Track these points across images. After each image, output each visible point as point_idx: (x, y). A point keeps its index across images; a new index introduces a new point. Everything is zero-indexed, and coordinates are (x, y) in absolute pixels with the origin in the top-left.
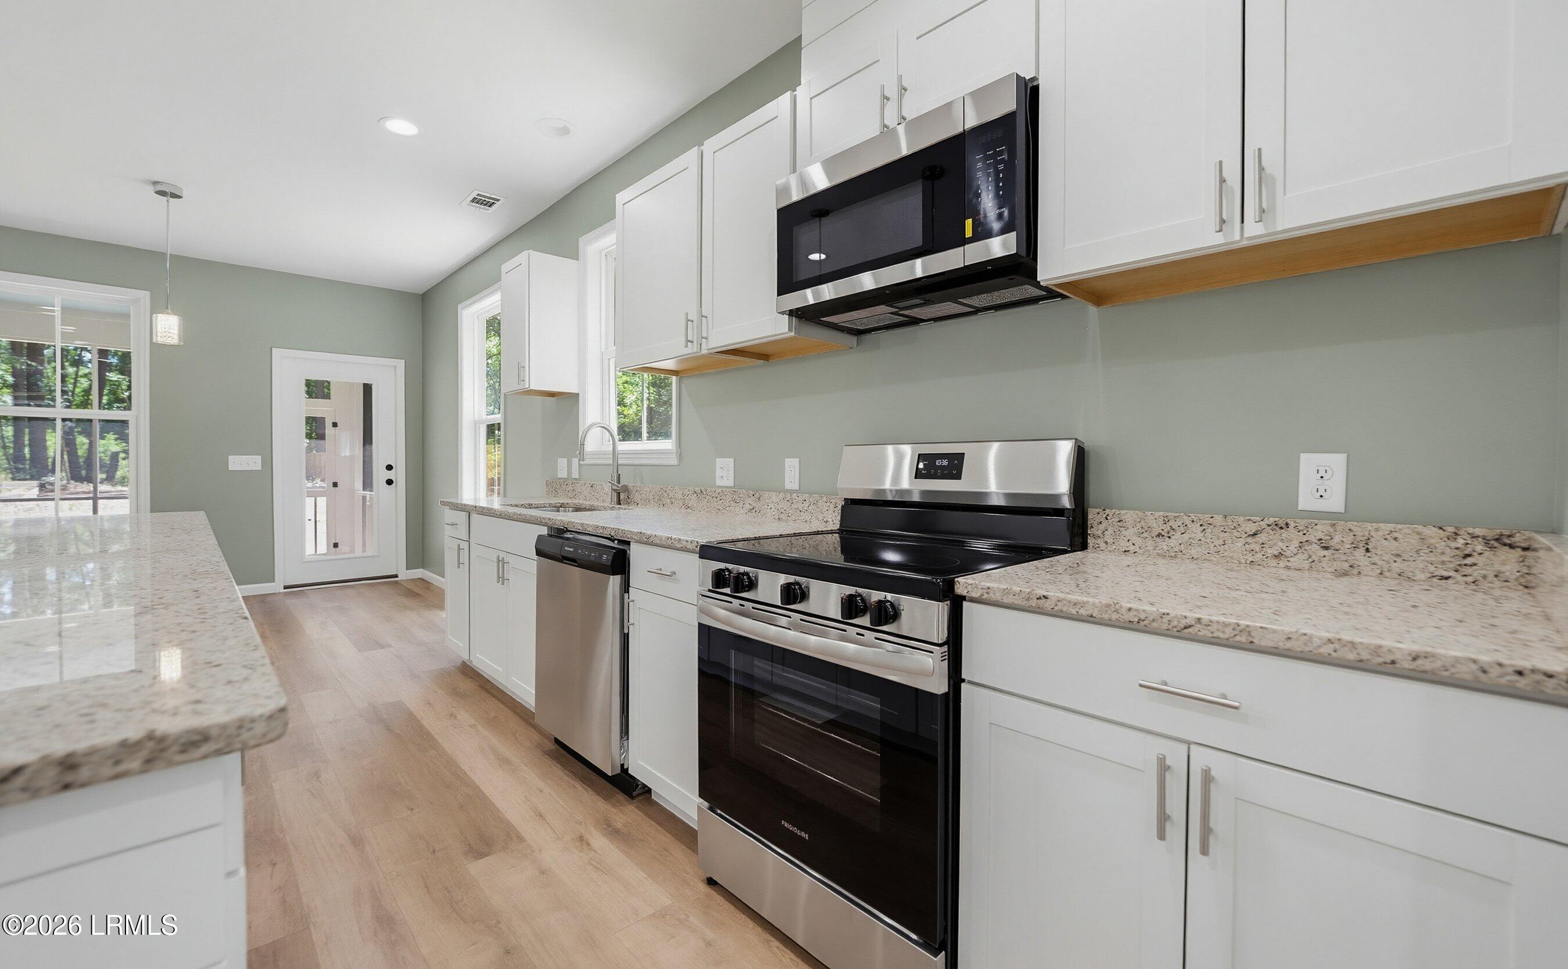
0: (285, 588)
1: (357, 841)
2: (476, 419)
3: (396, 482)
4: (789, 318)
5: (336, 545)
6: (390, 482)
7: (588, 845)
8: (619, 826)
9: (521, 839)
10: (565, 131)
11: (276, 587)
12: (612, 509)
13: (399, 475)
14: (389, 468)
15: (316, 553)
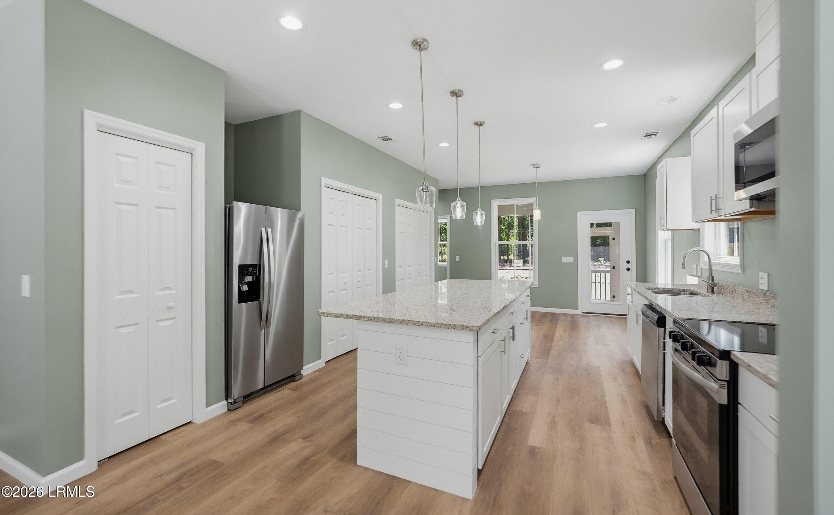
0: (582, 313)
1: (558, 401)
2: (666, 238)
3: (631, 269)
4: (750, 202)
5: (614, 297)
6: (628, 269)
7: (634, 440)
8: (654, 442)
9: (610, 425)
10: (674, 99)
11: (578, 312)
12: (705, 296)
13: (633, 266)
14: (628, 262)
15: (596, 299)
